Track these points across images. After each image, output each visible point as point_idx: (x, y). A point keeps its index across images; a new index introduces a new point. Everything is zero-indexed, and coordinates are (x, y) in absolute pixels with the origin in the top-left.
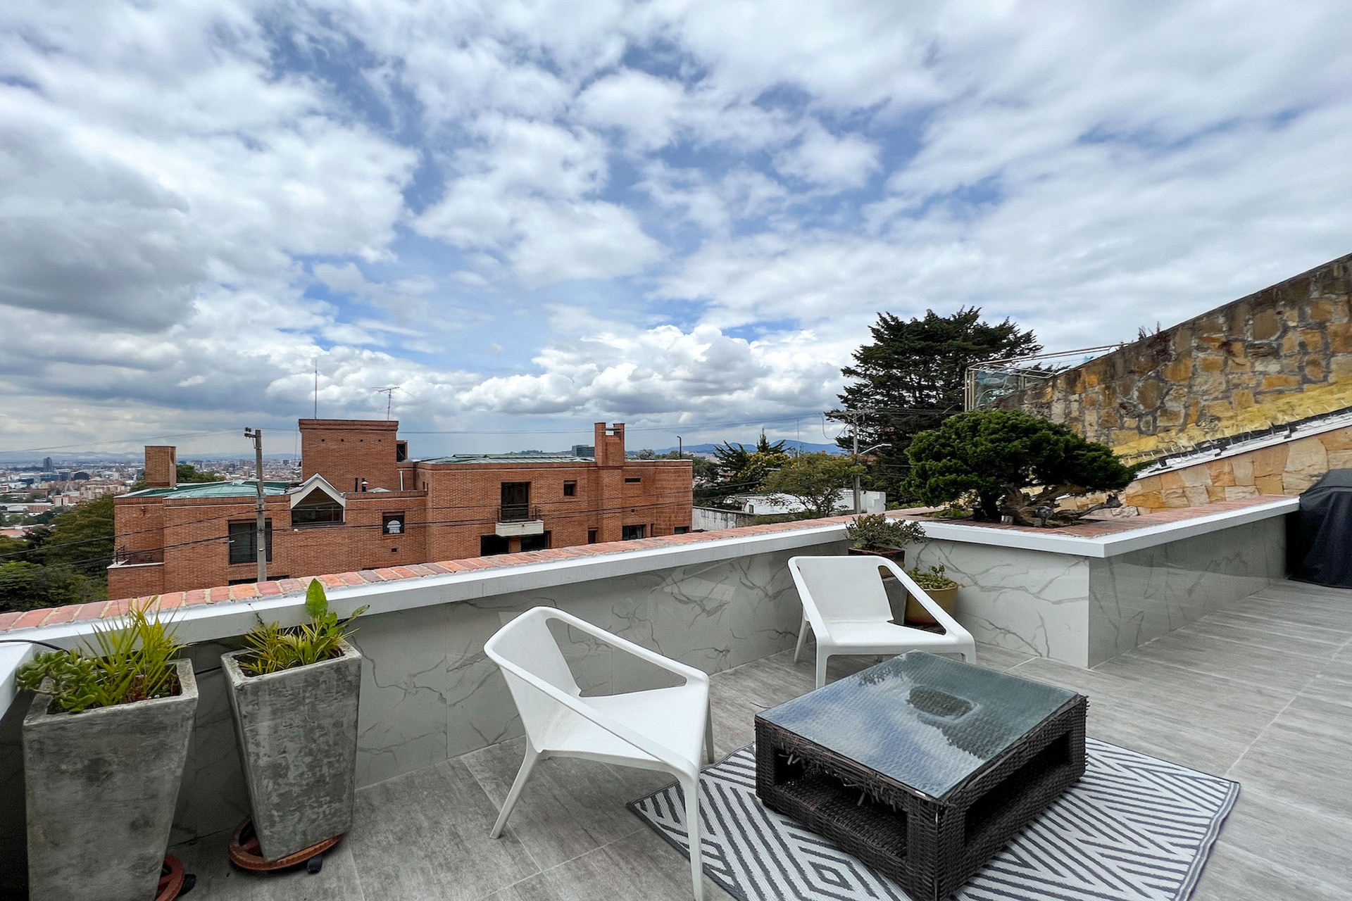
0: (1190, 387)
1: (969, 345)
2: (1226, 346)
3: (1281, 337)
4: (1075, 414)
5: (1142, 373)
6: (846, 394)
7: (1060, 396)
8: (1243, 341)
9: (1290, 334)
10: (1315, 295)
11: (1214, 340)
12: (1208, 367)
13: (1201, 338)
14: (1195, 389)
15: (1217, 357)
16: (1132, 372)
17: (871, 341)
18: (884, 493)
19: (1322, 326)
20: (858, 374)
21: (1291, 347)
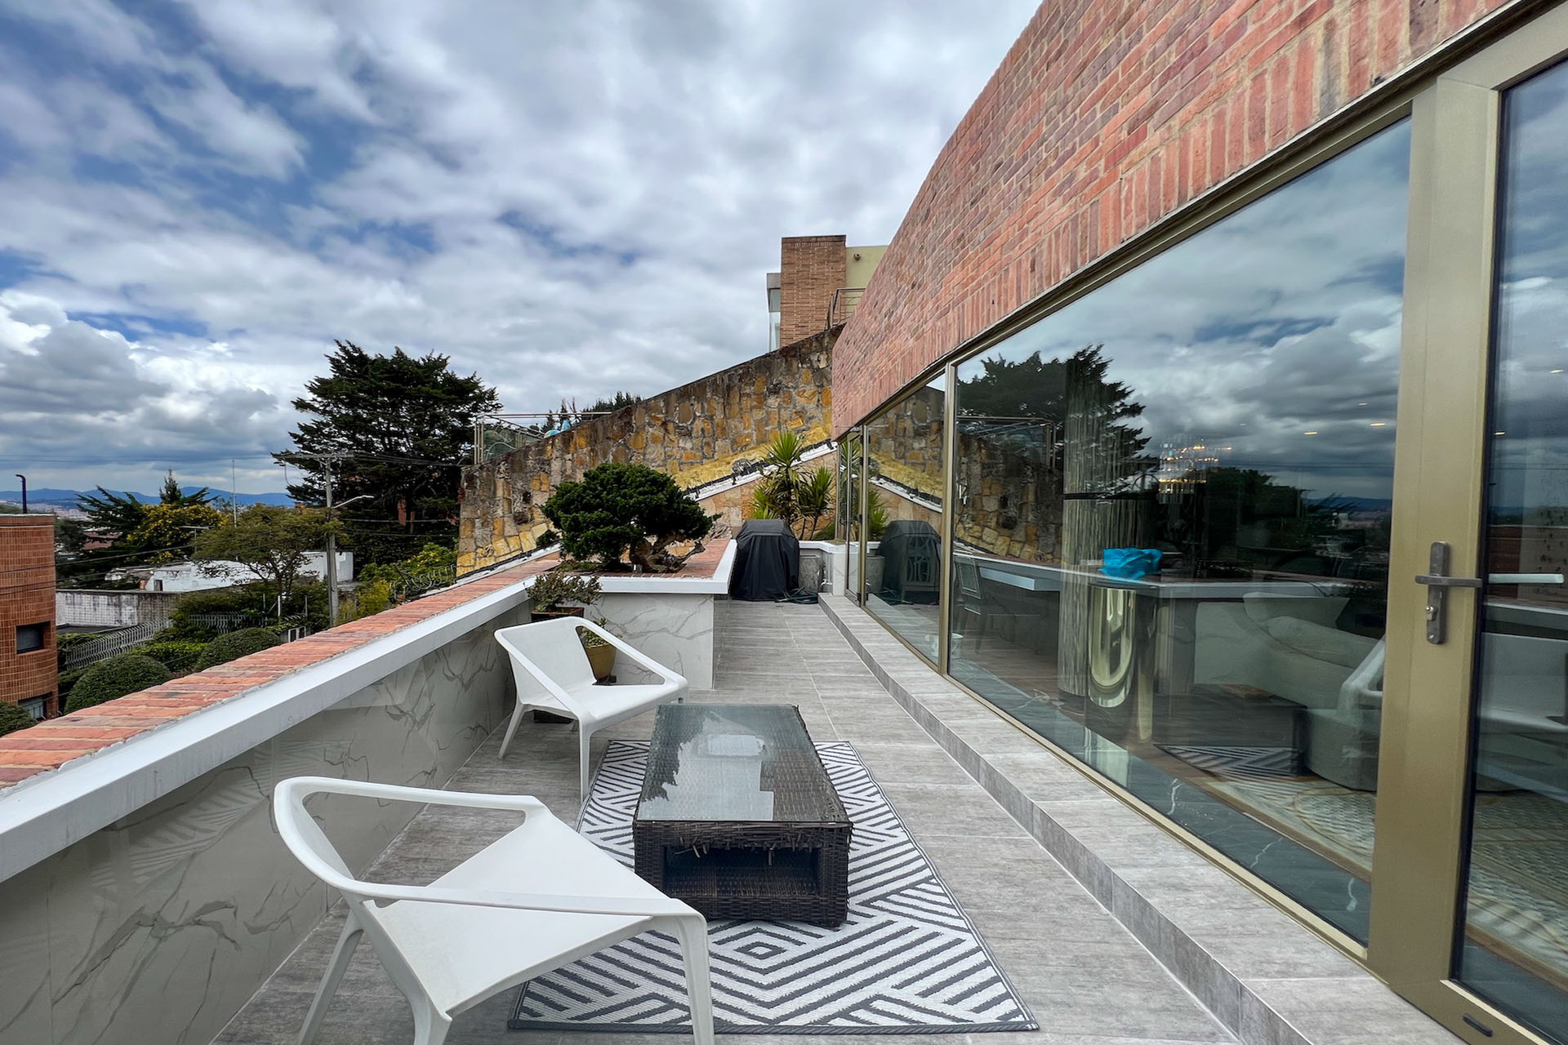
0: (644, 456)
1: (438, 392)
2: (664, 424)
3: (692, 423)
4: (569, 472)
5: (615, 440)
6: (301, 433)
7: (558, 454)
8: (674, 422)
9: (697, 422)
10: (709, 395)
11: (658, 419)
12: (655, 440)
13: (651, 416)
14: (647, 456)
15: (660, 433)
16: (608, 438)
17: (328, 374)
18: (351, 554)
19: (711, 418)
20: (315, 410)
21: (697, 432)
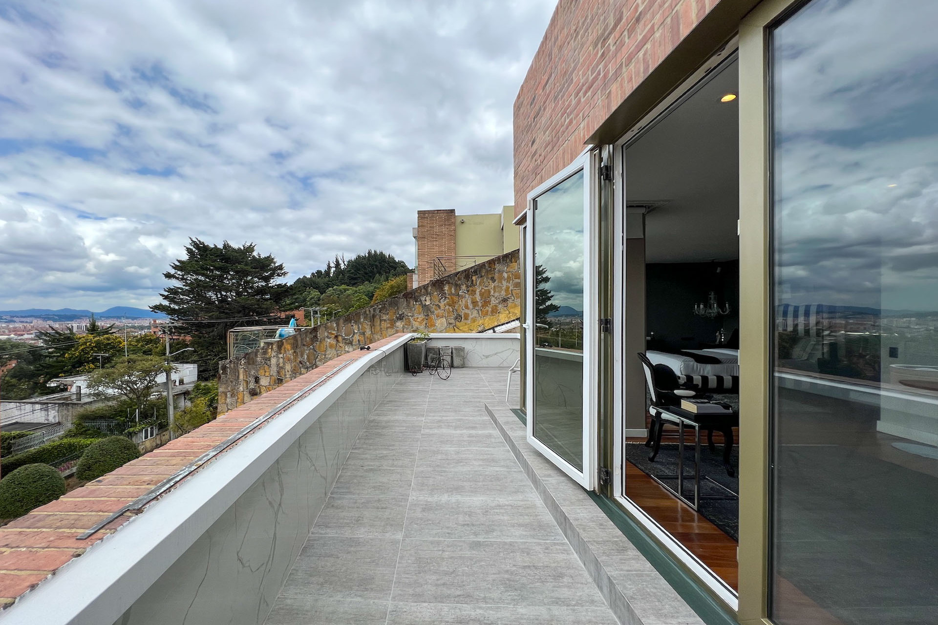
0: (325, 356)
2: (336, 337)
3: (353, 336)
4: (281, 365)
5: (308, 347)
7: (275, 354)
8: (341, 336)
10: (362, 320)
11: (333, 334)
12: (331, 346)
13: (328, 332)
16: (304, 345)
19: (364, 334)
